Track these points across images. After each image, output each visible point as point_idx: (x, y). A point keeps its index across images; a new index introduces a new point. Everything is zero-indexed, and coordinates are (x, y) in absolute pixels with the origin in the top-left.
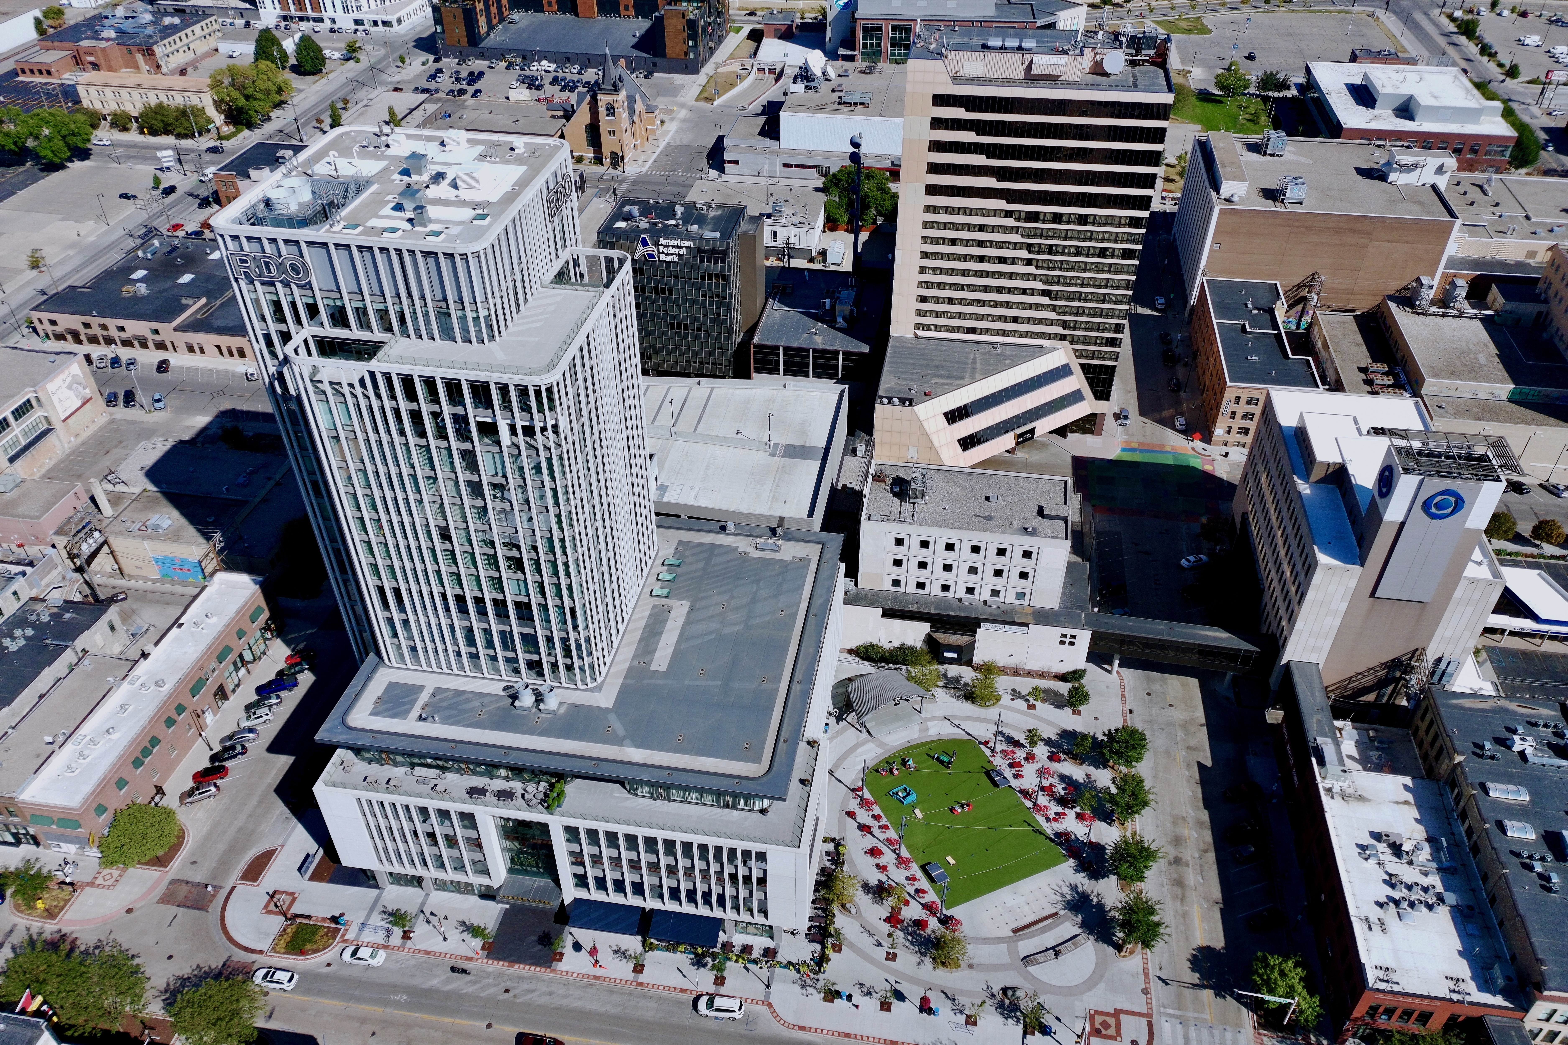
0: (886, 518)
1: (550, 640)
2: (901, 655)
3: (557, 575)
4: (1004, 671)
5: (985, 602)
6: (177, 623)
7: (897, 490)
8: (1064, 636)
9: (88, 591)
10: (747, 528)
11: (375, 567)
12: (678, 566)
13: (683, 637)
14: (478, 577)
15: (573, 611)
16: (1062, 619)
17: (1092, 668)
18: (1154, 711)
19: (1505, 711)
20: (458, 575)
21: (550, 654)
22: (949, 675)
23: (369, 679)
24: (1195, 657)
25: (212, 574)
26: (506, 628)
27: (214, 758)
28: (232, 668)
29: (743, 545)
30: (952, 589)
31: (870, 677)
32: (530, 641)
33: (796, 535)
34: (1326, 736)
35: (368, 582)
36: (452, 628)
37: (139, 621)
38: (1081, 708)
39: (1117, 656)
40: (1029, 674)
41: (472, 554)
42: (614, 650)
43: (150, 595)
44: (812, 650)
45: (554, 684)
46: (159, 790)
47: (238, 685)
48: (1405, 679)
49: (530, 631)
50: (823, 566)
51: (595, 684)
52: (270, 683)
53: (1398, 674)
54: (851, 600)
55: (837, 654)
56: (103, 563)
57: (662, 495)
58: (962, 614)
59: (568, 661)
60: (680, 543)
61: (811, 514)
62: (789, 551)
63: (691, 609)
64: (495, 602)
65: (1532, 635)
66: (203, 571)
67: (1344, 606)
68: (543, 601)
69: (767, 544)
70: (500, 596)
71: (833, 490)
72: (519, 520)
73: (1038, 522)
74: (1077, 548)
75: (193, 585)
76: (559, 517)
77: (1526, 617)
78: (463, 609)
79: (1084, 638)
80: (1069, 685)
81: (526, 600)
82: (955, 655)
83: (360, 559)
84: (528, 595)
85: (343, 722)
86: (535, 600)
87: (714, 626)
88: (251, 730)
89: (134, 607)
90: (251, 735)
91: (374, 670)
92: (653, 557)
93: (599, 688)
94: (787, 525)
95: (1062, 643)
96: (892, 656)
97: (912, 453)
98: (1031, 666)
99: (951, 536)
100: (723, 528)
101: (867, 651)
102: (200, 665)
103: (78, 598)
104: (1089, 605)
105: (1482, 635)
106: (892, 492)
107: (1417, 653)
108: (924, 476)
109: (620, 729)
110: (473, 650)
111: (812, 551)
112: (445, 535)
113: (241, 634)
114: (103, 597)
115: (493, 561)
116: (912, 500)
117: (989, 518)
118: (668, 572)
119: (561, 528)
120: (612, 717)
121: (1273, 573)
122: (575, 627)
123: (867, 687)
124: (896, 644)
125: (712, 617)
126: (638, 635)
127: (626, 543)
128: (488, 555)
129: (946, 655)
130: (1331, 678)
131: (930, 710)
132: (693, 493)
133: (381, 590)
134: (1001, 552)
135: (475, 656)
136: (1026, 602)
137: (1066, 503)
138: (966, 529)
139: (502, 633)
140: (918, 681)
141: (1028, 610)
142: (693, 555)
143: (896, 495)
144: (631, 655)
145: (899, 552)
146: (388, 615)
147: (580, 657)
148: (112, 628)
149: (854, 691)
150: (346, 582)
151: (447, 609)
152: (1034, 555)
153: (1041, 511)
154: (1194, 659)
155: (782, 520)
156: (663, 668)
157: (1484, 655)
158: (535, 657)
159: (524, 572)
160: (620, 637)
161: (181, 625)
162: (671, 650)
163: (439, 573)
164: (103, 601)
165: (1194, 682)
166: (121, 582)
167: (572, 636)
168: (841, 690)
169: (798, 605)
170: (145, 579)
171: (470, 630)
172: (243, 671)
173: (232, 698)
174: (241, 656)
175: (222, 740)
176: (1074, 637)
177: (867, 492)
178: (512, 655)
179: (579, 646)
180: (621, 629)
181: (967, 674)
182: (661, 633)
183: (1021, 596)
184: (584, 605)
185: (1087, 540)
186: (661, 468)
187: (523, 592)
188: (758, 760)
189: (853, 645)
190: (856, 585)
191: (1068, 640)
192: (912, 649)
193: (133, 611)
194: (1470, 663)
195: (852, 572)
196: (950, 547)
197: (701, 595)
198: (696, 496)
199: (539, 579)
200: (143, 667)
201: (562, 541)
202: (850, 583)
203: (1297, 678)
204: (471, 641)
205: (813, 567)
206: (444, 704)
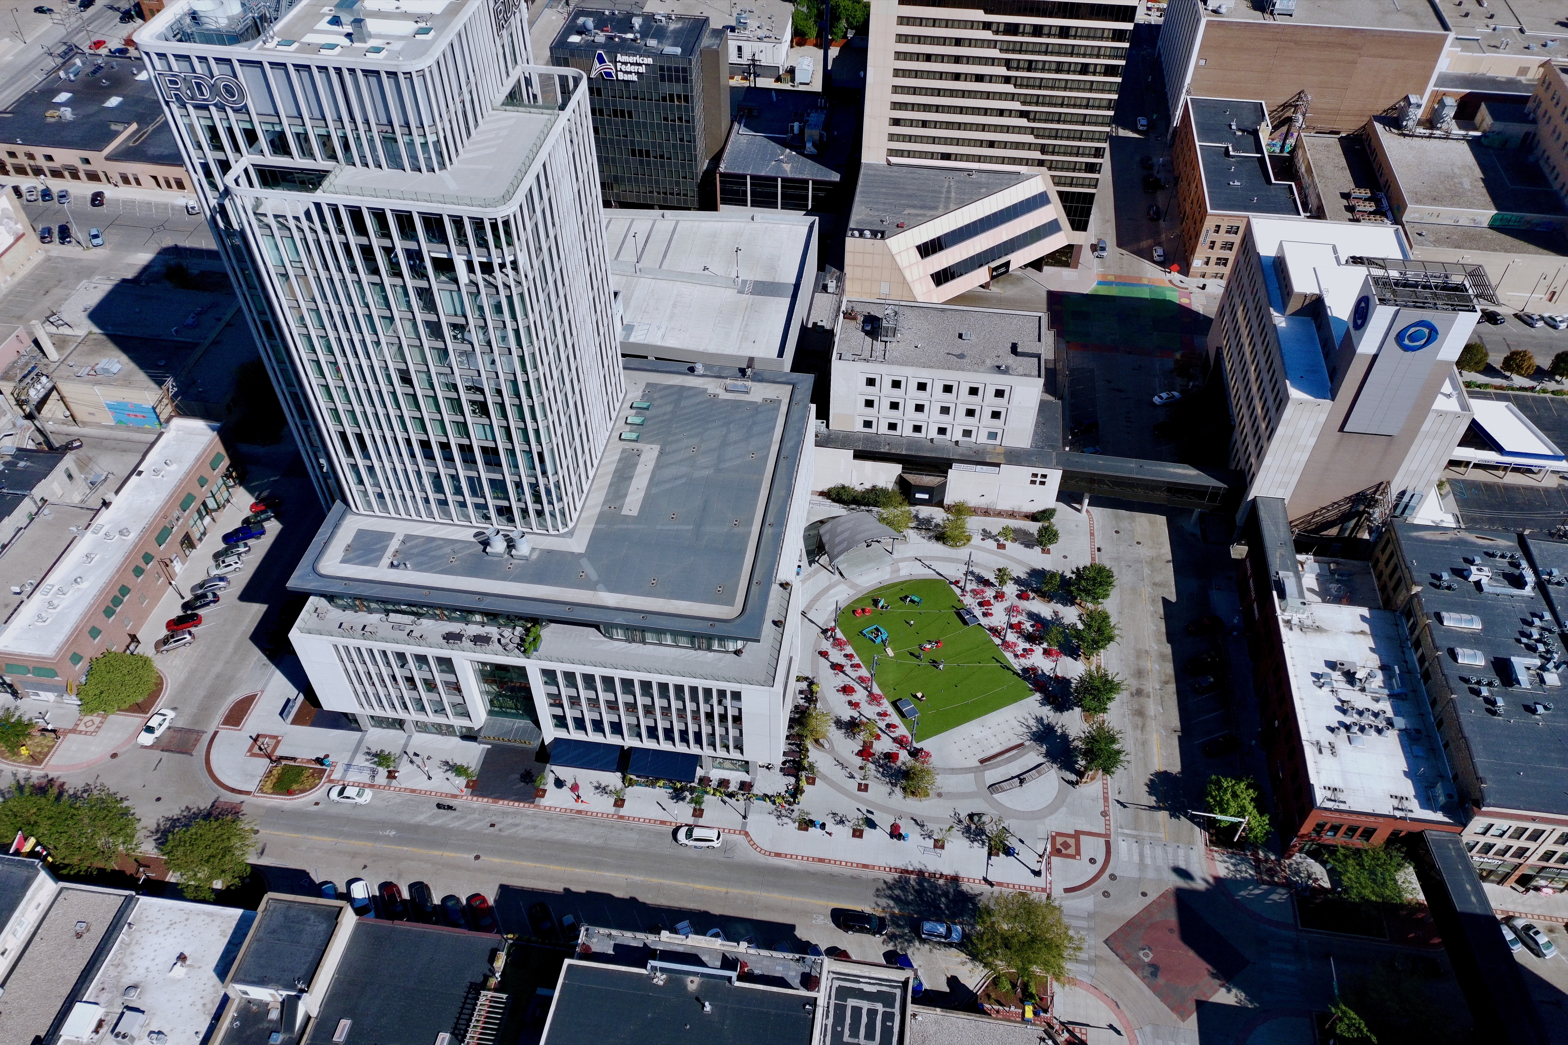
0: (857, 357)
1: (519, 485)
2: (872, 496)
3: (523, 420)
4: (974, 511)
5: (957, 442)
6: (136, 471)
7: (868, 328)
8: (1035, 475)
9: (41, 439)
10: (716, 369)
11: (335, 412)
12: (647, 409)
13: (653, 482)
14: (442, 422)
15: (541, 455)
16: (1034, 458)
17: (1062, 507)
18: (1121, 548)
19: (1463, 542)
20: (422, 420)
21: (519, 500)
22: (921, 516)
23: (337, 526)
24: (1164, 495)
25: (168, 420)
26: (474, 474)
27: (186, 606)
28: (196, 516)
29: (713, 386)
30: (924, 430)
31: (841, 519)
32: (499, 487)
33: (766, 376)
34: (1288, 570)
35: (329, 428)
36: (418, 473)
37: (97, 469)
38: (1050, 547)
39: (1087, 495)
40: (1000, 514)
41: (435, 398)
42: (584, 495)
43: (106, 442)
44: (783, 493)
45: (525, 530)
46: (134, 638)
47: (204, 534)
48: (1368, 513)
49: (499, 477)
50: (794, 407)
51: (566, 530)
52: (237, 531)
53: (1361, 508)
54: (822, 442)
55: (809, 497)
56: (53, 410)
57: (628, 335)
58: (934, 455)
59: (539, 507)
60: (648, 385)
61: (781, 354)
62: (759, 392)
63: (661, 453)
64: (461, 447)
65: (1495, 467)
66: (158, 417)
67: (1312, 441)
68: (510, 446)
69: (736, 386)
70: (466, 442)
71: (803, 329)
72: (482, 363)
73: (1011, 360)
74: (1049, 387)
75: (149, 432)
76: (522, 358)
77: (1491, 449)
78: (429, 455)
79: (1055, 477)
80: (1039, 525)
81: (492, 445)
82: (926, 496)
83: (320, 404)
84: (495, 440)
85: (314, 569)
86: (502, 446)
87: (684, 469)
88: (222, 579)
89: (90, 454)
90: (222, 584)
91: (342, 517)
92: (621, 400)
93: (571, 534)
94: (757, 366)
95: (1033, 482)
96: (864, 498)
97: (884, 289)
98: (1003, 506)
99: (924, 375)
100: (692, 370)
101: (838, 493)
102: (164, 513)
103: (31, 446)
104: (1060, 444)
105: (1446, 467)
106: (863, 330)
107: (1381, 487)
108: (896, 313)
109: (592, 574)
110: (442, 497)
111: (782, 393)
112: (406, 379)
113: (202, 482)
114: (57, 445)
115: (456, 405)
116: (884, 339)
117: (961, 356)
118: (637, 415)
119: (525, 371)
120: (584, 562)
121: (1244, 410)
122: (544, 473)
123: (839, 530)
124: (868, 486)
125: (682, 461)
126: (608, 479)
127: (592, 385)
128: (451, 399)
129: (918, 496)
130: (1296, 513)
131: (902, 550)
132: (660, 334)
133: (343, 436)
134: (974, 391)
135: (443, 503)
136: (998, 442)
137: (1039, 340)
138: (938, 368)
139: (470, 479)
140: (889, 523)
141: (1000, 450)
142: (661, 397)
143: (867, 333)
144: (602, 500)
145: (871, 393)
146: (352, 461)
147: (550, 502)
148: (70, 476)
149: (826, 533)
150: (306, 428)
151: (413, 455)
152: (1006, 394)
153: (1014, 349)
154: (1161, 497)
155: (751, 360)
156: (635, 513)
157: (1447, 488)
158: (505, 503)
159: (489, 417)
160: (590, 482)
161: (140, 473)
162: (642, 494)
163: (401, 418)
164: (57, 449)
165: (1162, 520)
166: (74, 429)
167: (541, 481)
168: (813, 532)
169: (769, 448)
170: (99, 425)
171: (437, 476)
172: (207, 520)
173: (199, 547)
174: (204, 504)
175: (193, 589)
176: (1044, 476)
177: (838, 330)
178: (482, 501)
179: (548, 492)
180: (591, 474)
181: (938, 515)
182: (632, 478)
183: (992, 435)
184: (552, 450)
185: (1060, 378)
186: (626, 306)
187: (490, 437)
188: (730, 602)
189: (825, 487)
190: (827, 426)
191: (1039, 479)
192: (884, 491)
193: (90, 459)
194: (1433, 496)
195: (823, 414)
196: (922, 387)
197: (670, 439)
198: (663, 337)
199: (505, 424)
200: (105, 516)
201: (527, 384)
202: (821, 425)
203: (1263, 513)
204: (438, 487)
205: (784, 408)
206: (415, 551)
